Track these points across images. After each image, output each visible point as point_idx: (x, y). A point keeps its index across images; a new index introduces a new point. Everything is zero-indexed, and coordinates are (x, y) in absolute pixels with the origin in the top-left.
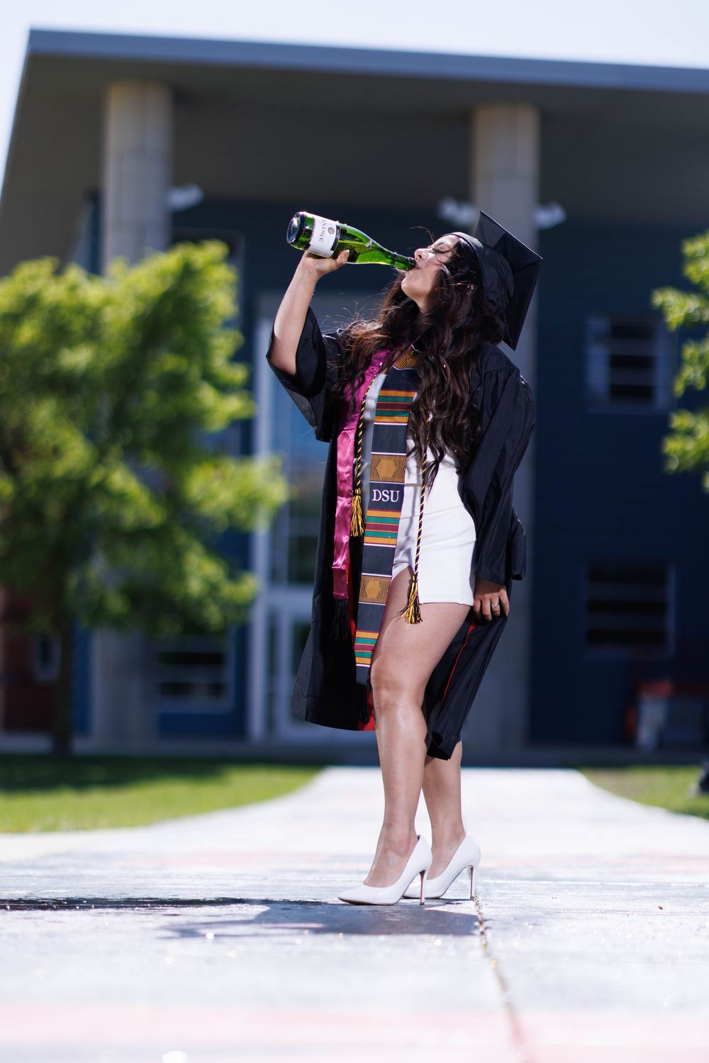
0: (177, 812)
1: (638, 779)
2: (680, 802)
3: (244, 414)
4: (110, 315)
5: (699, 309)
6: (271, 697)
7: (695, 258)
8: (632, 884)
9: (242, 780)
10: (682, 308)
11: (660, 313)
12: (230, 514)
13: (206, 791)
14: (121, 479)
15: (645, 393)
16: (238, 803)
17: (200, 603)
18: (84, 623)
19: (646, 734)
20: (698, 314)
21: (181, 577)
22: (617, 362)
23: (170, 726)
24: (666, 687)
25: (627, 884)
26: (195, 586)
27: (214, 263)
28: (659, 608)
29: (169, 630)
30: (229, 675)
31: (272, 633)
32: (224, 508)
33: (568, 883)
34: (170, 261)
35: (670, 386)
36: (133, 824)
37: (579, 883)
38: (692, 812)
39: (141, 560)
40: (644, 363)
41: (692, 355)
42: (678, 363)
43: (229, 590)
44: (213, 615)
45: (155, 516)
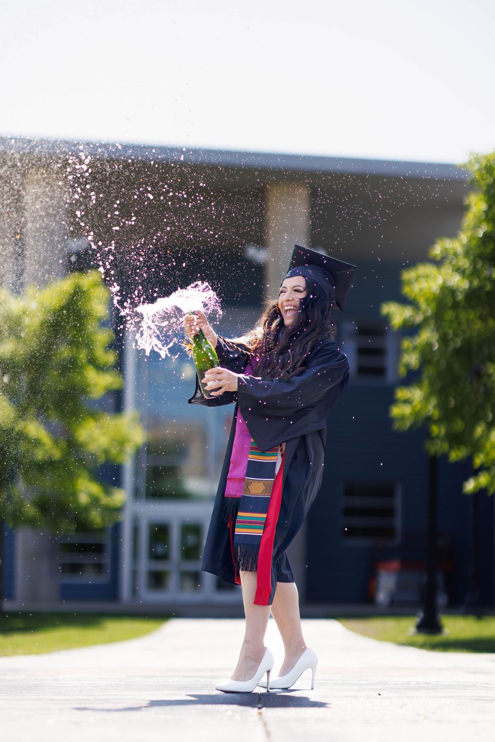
0: (69, 645)
1: (377, 624)
2: (403, 638)
3: (116, 386)
4: (27, 321)
5: (412, 316)
6: (134, 573)
7: (410, 283)
8: (363, 682)
9: (113, 627)
10: (401, 315)
11: (387, 319)
12: (106, 452)
13: (91, 633)
14: (34, 429)
15: (380, 371)
16: (111, 640)
17: (86, 509)
18: (10, 525)
19: (382, 596)
20: (412, 319)
21: (74, 494)
22: (362, 351)
23: (67, 593)
24: (395, 565)
25: (360, 682)
26: (83, 499)
27: (95, 285)
28: (389, 512)
29: (67, 528)
30: (107, 559)
31: (136, 530)
32: (102, 448)
33: (321, 682)
34: (65, 286)
35: (396, 368)
36: (39, 652)
37: (329, 682)
38: (411, 644)
39: (47, 483)
40: (379, 352)
41: (408, 347)
42: (399, 352)
43: (105, 500)
44: (96, 516)
45: (57, 454)
